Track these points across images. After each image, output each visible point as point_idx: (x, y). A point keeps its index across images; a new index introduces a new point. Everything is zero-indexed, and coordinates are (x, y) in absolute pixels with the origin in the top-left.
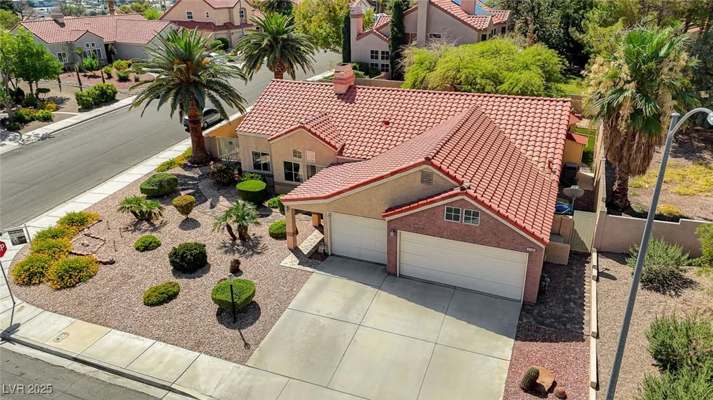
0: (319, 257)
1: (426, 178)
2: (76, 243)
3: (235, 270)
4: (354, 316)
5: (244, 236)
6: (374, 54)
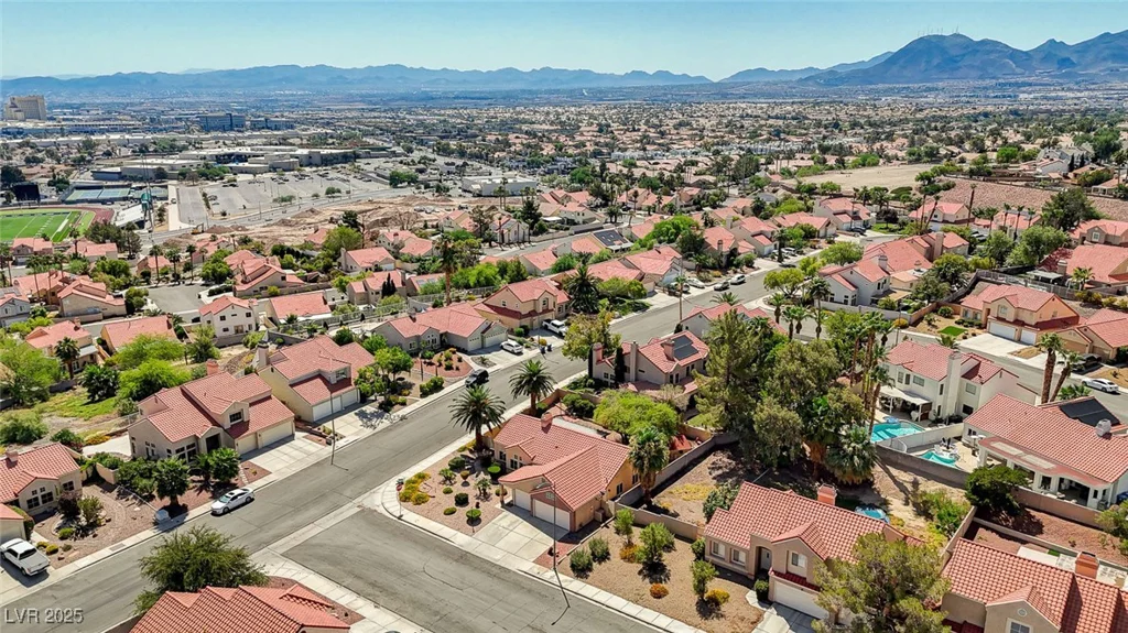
0: (510, 507)
1: (544, 481)
2: (421, 487)
3: (477, 506)
4: (511, 528)
5: (485, 493)
6: (606, 375)
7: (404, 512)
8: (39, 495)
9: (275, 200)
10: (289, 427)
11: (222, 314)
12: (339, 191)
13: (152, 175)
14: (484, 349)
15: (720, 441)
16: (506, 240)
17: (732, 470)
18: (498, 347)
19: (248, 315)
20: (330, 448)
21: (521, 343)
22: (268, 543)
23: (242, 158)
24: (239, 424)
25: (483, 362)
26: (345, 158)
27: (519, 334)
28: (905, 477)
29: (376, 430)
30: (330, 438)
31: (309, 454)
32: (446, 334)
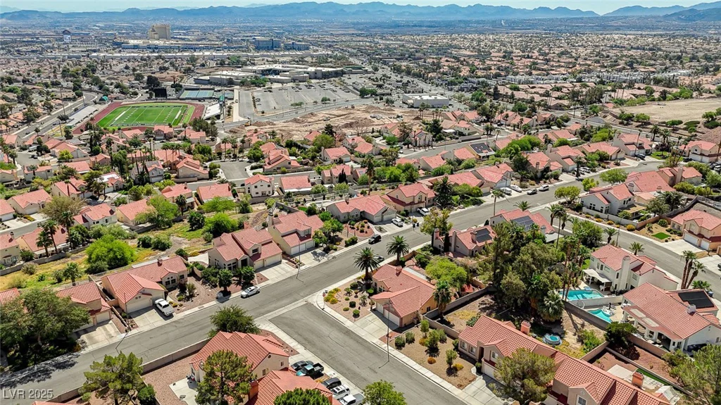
0: (374, 311)
1: (390, 301)
2: (335, 295)
3: (359, 308)
4: (373, 321)
5: (364, 302)
6: (439, 247)
7: (326, 307)
8: (170, 280)
9: (292, 105)
10: (279, 257)
11: (255, 185)
12: (329, 100)
13: (225, 82)
14: (383, 222)
15: (490, 290)
16: (418, 145)
17: (491, 306)
18: (390, 221)
19: (269, 186)
20: (297, 269)
21: (403, 220)
22: (263, 314)
23: (276, 72)
24: (256, 254)
25: (380, 230)
26: (337, 74)
27: (403, 215)
28: (579, 321)
29: (321, 262)
30: (298, 265)
31: (287, 272)
32: (363, 212)
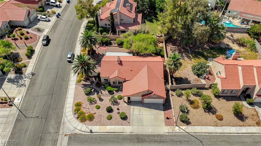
0: (130, 102)
2: (84, 110)
3: (118, 109)
4: (141, 113)
6: (106, 25)
7: (90, 127)
14: (31, 23)
17: (179, 50)
18: (37, 20)
20: (13, 108)
21: (45, 16)
25: (39, 30)
27: (41, 11)
29: (27, 86)
30: (9, 102)
31: (7, 117)
32: (10, 22)
